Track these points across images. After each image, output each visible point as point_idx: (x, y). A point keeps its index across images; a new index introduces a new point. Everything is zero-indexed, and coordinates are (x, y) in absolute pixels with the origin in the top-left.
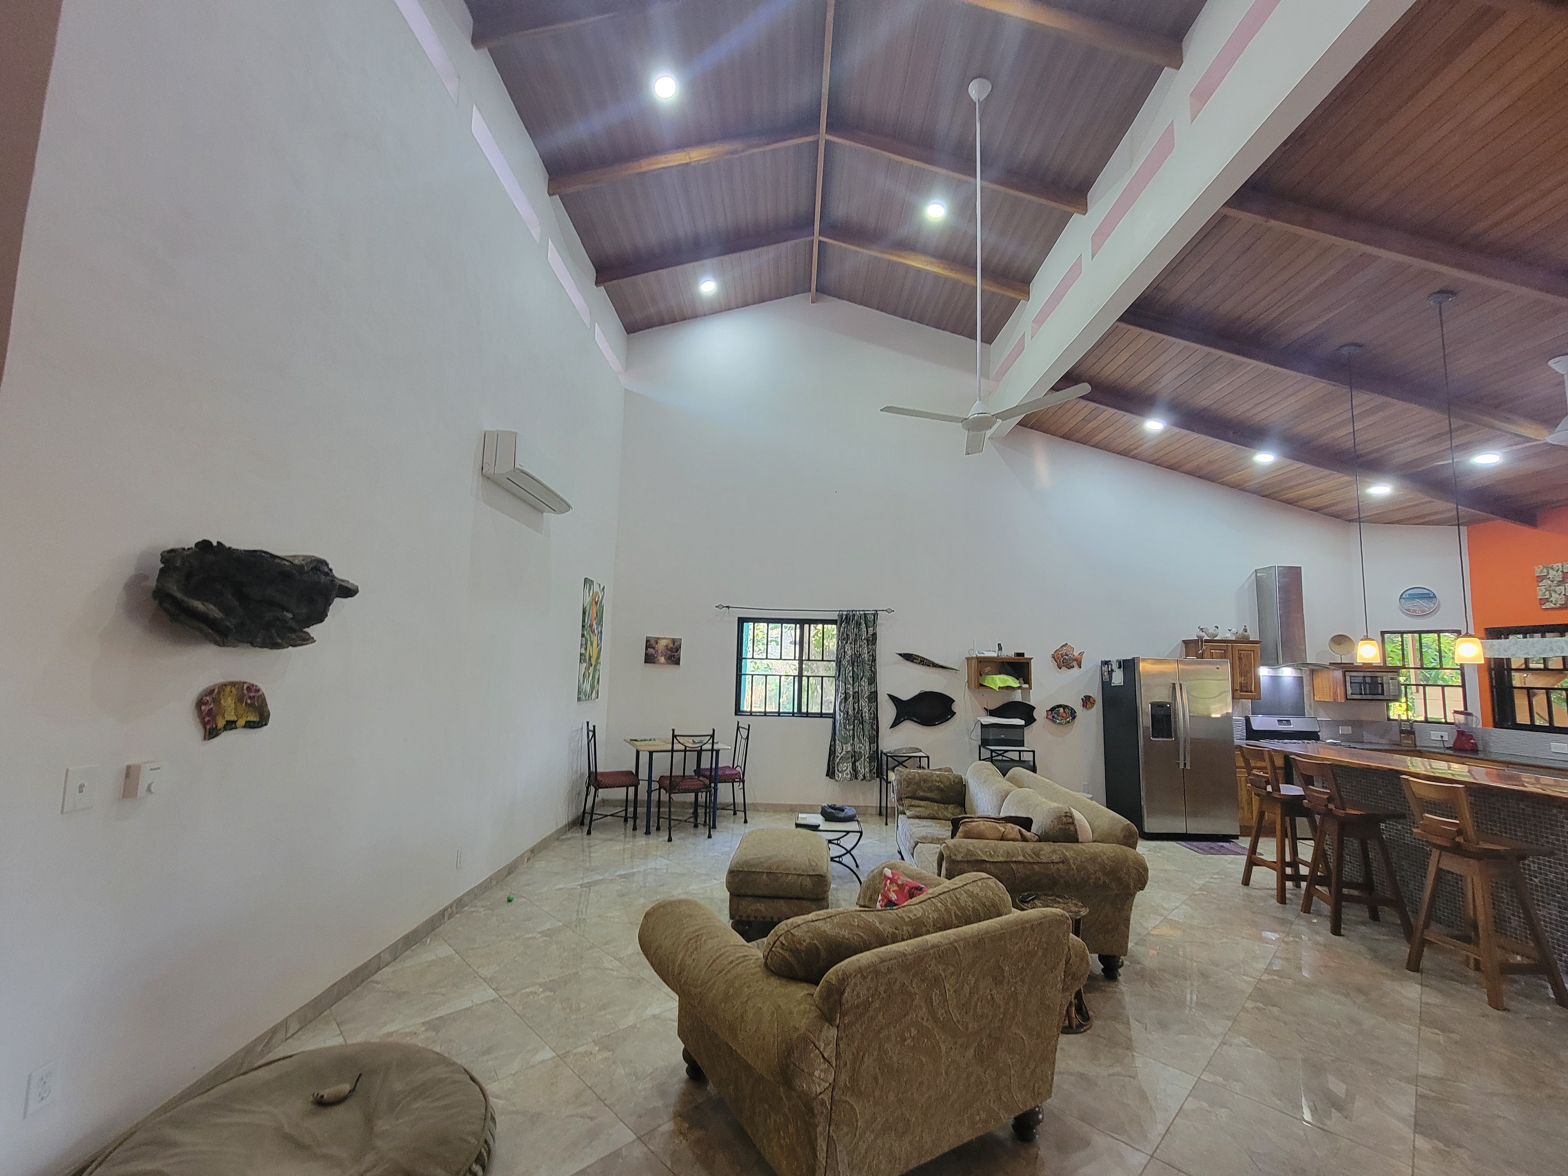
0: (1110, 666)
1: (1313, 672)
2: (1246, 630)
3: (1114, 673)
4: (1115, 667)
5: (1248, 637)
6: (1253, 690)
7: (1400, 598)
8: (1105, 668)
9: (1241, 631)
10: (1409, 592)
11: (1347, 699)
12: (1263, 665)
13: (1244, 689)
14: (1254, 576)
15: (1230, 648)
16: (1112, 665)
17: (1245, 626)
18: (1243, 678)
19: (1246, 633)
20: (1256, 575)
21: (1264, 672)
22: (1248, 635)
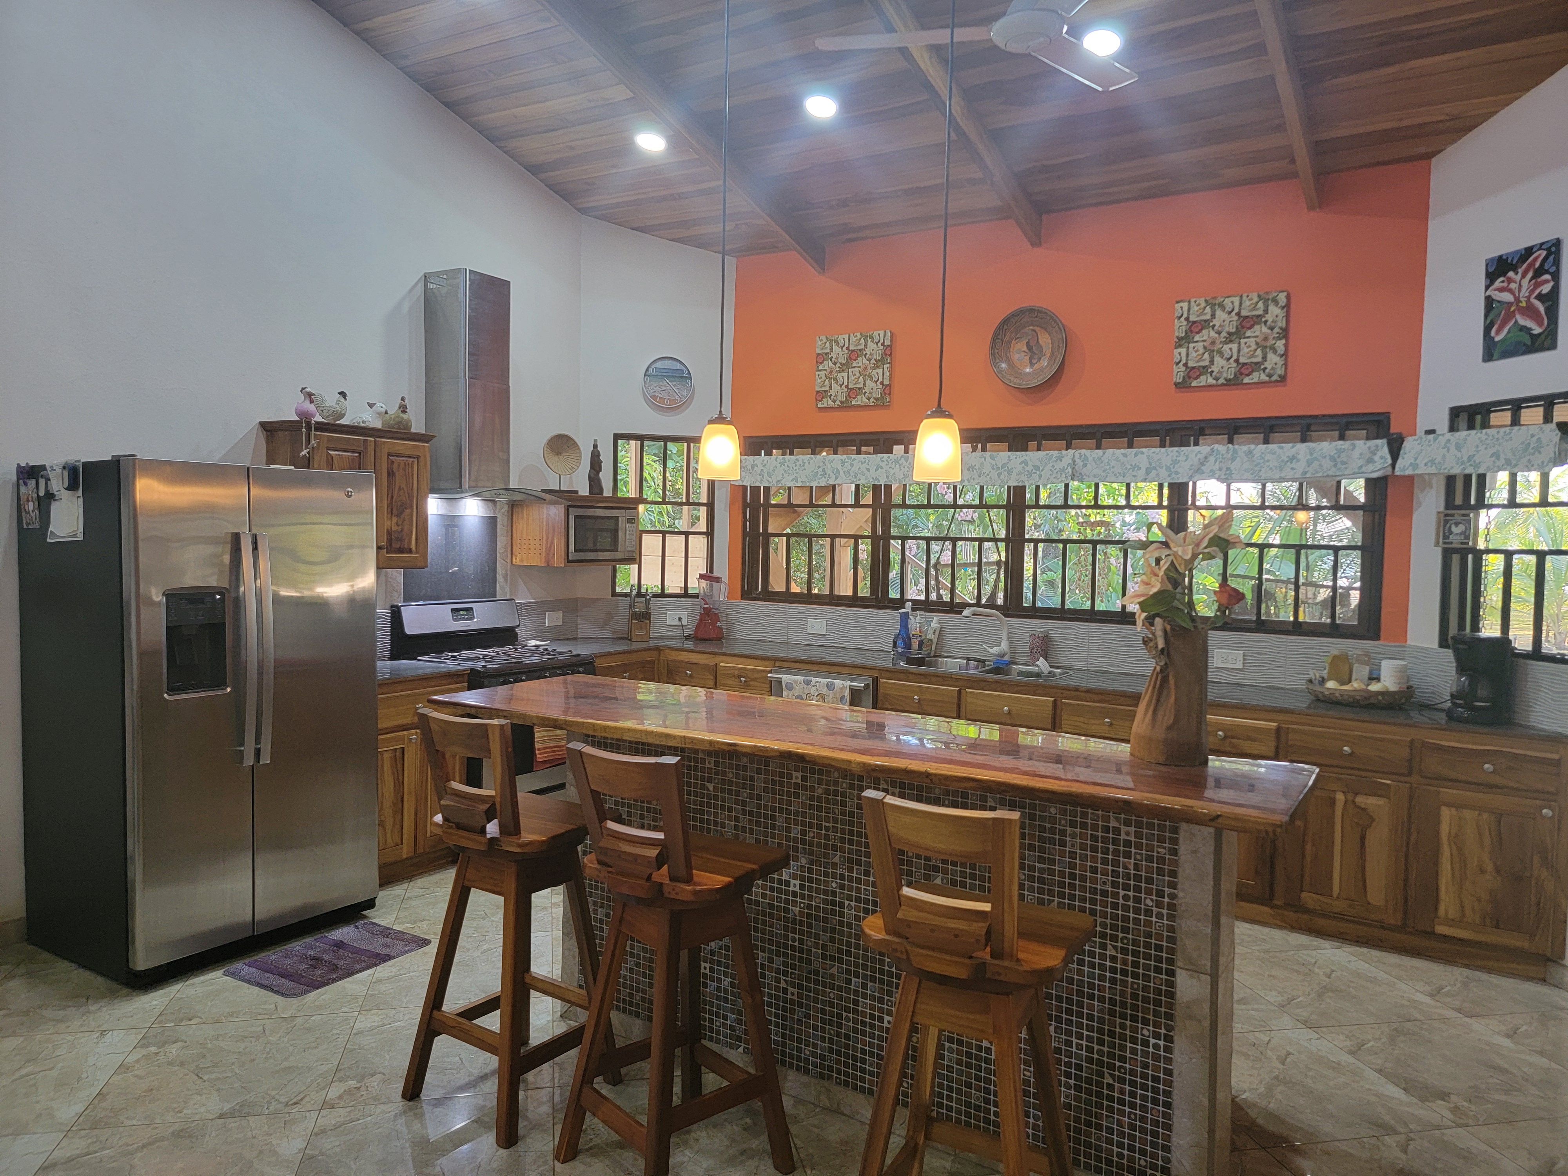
0: (42, 482)
1: (513, 506)
2: (403, 409)
3: (55, 507)
4: (58, 484)
5: (407, 425)
6: (413, 546)
7: (645, 375)
8: (28, 490)
9: (393, 410)
10: (658, 365)
11: (569, 561)
12: (434, 491)
13: (396, 545)
14: (420, 288)
15: (371, 448)
16: (48, 479)
17: (403, 399)
18: (395, 519)
19: (405, 416)
20: (426, 286)
21: (434, 506)
22: (409, 421)
